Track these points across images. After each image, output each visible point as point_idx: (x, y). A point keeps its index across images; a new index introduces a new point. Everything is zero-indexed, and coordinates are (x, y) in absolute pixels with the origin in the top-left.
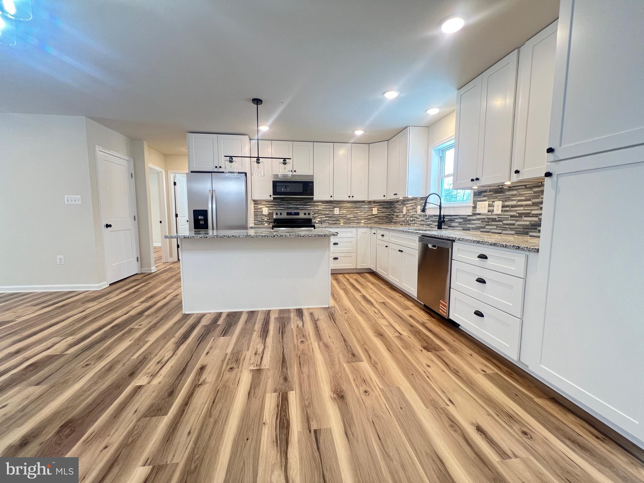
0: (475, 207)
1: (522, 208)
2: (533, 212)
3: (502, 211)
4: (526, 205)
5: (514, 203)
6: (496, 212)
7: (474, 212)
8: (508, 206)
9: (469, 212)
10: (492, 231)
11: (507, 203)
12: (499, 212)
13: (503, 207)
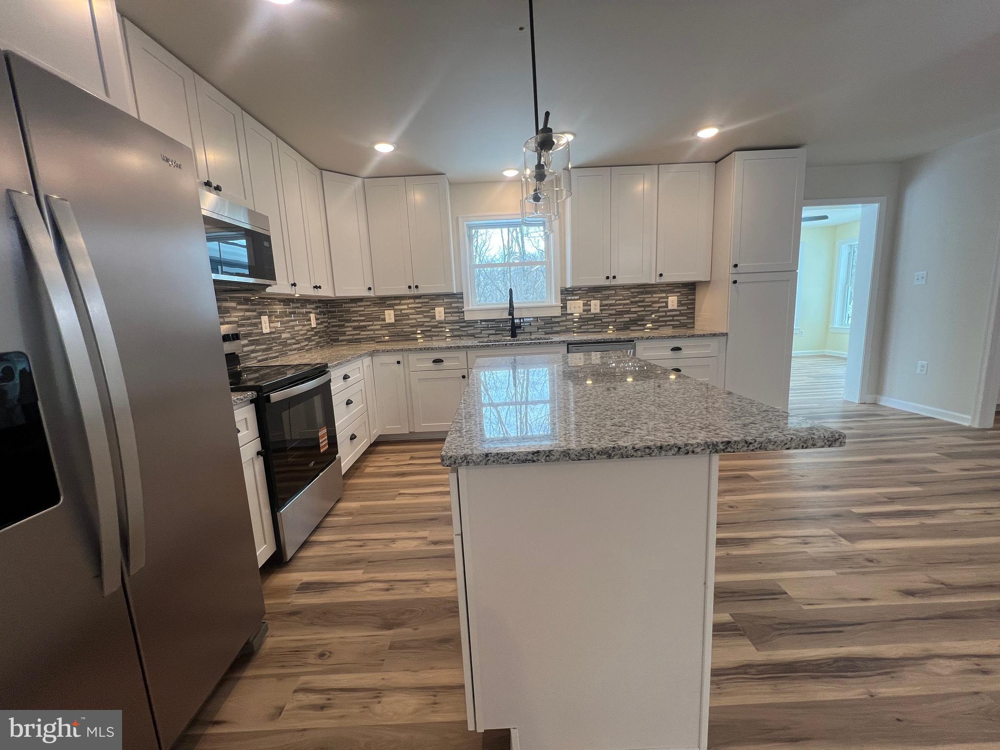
0: (564, 307)
1: (622, 307)
2: (632, 310)
3: (601, 310)
4: (625, 304)
5: (613, 302)
6: (593, 311)
7: (564, 312)
8: (606, 305)
9: (558, 312)
10: (589, 330)
11: (605, 302)
12: (598, 311)
13: (601, 306)
